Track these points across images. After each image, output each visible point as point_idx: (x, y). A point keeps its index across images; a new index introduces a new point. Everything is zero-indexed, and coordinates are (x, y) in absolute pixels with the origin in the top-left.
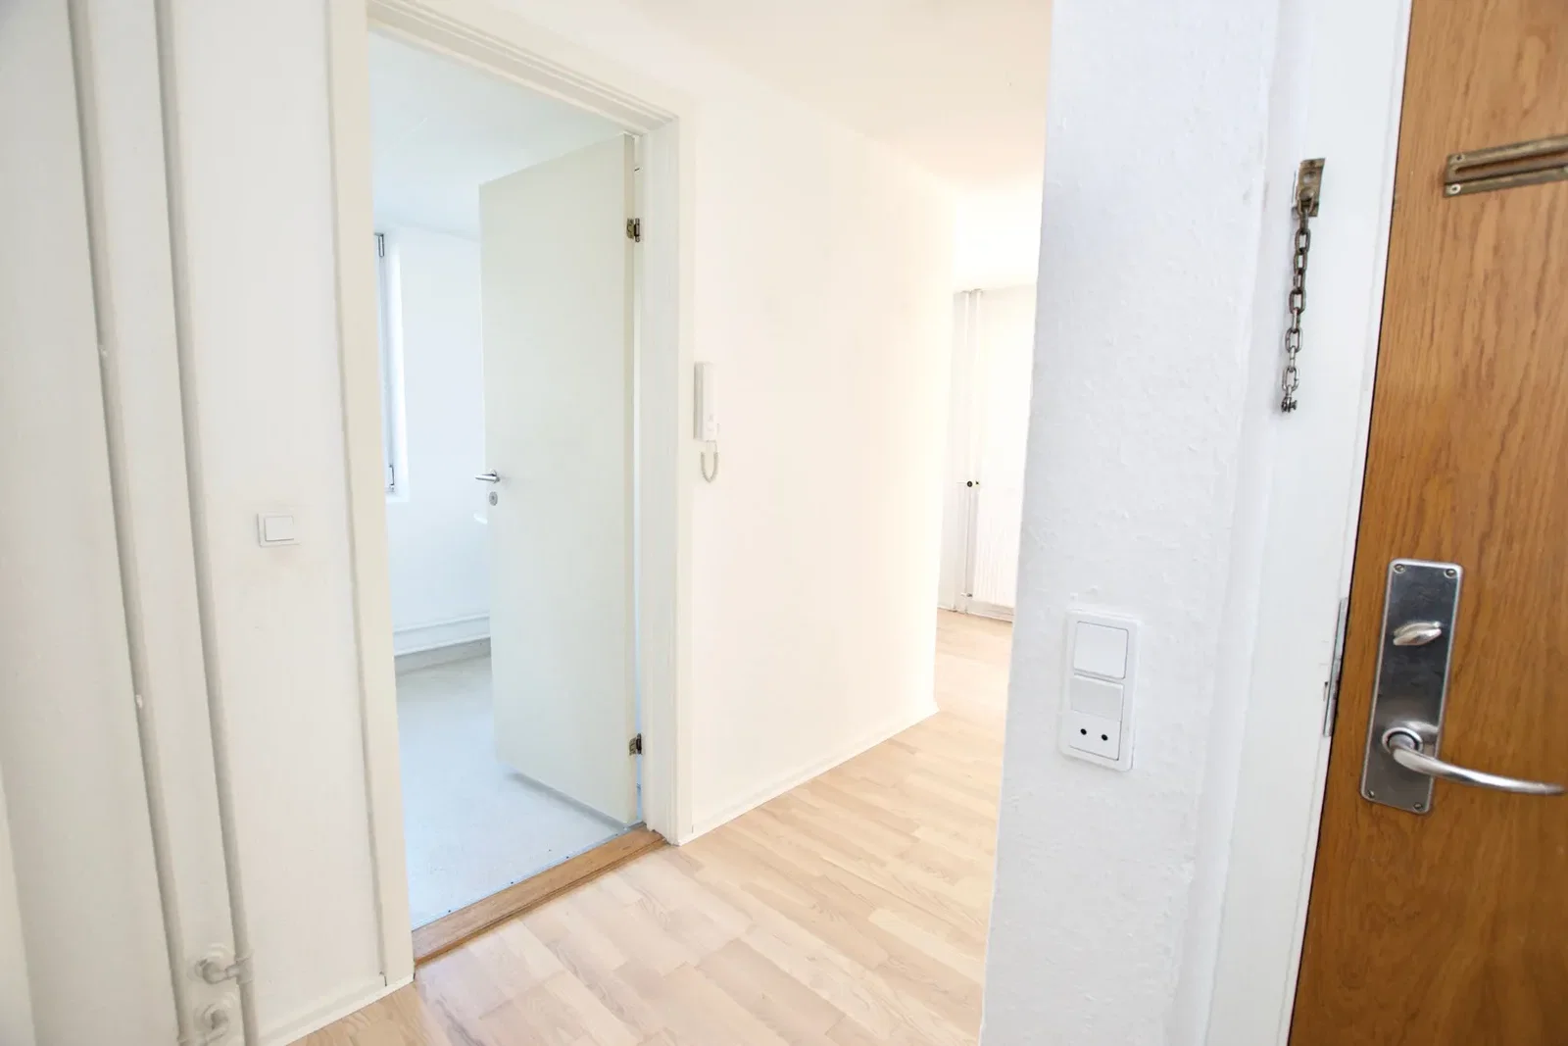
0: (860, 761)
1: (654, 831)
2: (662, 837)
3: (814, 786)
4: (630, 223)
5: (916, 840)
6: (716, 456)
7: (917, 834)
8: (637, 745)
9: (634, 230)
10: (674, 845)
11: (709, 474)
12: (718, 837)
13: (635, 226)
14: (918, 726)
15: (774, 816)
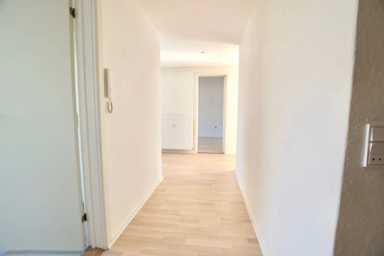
0: (151, 198)
1: (96, 248)
2: (100, 249)
3: (143, 210)
4: (71, 9)
5: (182, 215)
6: (111, 104)
7: (180, 213)
8: (85, 218)
9: (73, 13)
10: (106, 250)
11: (110, 110)
12: (121, 240)
13: (73, 11)
14: (161, 184)
15: (137, 225)
